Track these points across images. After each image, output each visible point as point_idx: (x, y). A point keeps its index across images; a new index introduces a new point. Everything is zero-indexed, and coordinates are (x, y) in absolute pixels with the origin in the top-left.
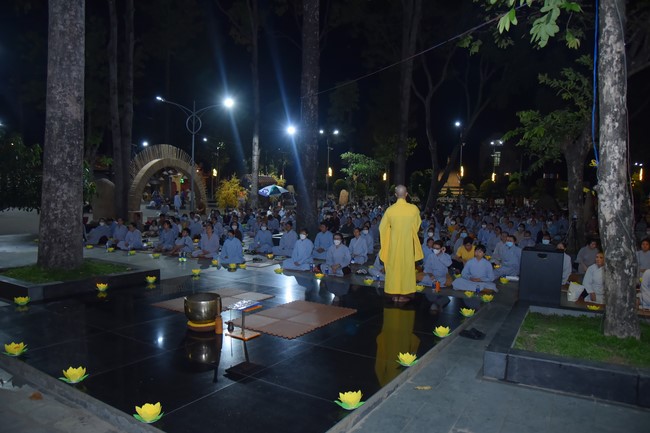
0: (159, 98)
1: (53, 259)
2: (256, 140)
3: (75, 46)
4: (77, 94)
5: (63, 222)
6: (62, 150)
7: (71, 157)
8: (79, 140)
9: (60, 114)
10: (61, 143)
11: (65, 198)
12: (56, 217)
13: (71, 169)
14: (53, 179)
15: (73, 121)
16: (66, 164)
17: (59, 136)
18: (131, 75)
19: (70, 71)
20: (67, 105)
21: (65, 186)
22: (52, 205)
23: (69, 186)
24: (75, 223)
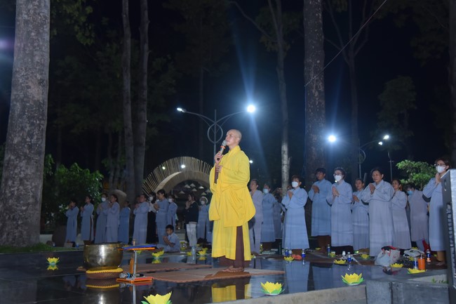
0: (179, 109)
1: (5, 236)
2: (285, 148)
3: (38, 33)
4: (39, 77)
5: (18, 199)
6: (22, 129)
7: (31, 136)
8: (40, 120)
9: (22, 96)
10: (21, 123)
11: (22, 175)
12: (13, 194)
13: (30, 147)
14: (13, 157)
15: (35, 102)
16: (26, 142)
17: (20, 116)
18: (145, 84)
19: (33, 56)
20: (29, 87)
21: (23, 164)
22: (10, 183)
23: (27, 163)
24: (31, 200)
